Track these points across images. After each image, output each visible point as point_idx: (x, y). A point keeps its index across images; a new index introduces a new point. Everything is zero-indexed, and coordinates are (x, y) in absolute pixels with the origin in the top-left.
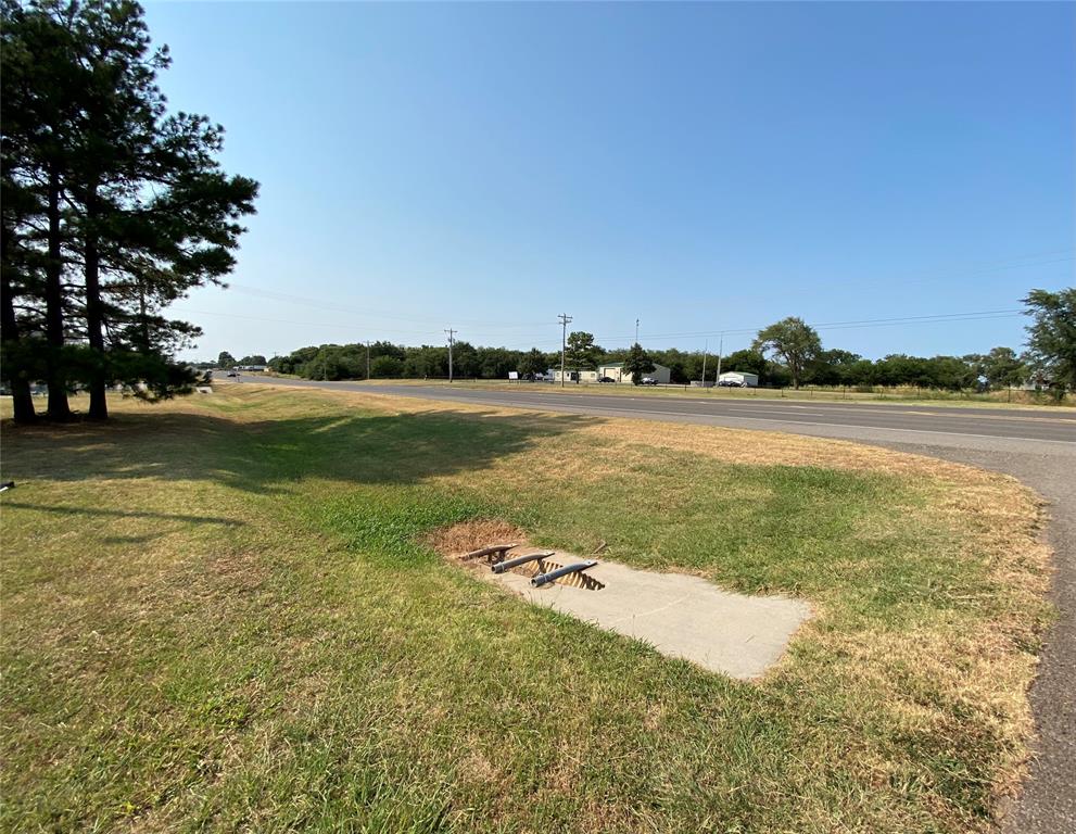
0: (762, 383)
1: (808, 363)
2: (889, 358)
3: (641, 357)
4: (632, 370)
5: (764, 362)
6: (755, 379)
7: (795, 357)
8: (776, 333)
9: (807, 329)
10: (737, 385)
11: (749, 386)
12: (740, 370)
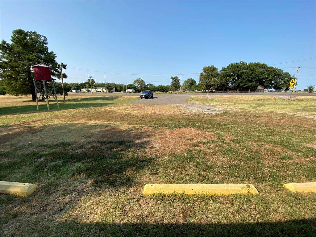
0: (136, 92)
1: (143, 87)
2: (159, 85)
3: (109, 86)
4: (107, 89)
5: (135, 87)
6: (134, 91)
7: (141, 86)
8: (137, 81)
9: (143, 81)
10: (131, 92)
11: (133, 92)
12: (131, 89)
